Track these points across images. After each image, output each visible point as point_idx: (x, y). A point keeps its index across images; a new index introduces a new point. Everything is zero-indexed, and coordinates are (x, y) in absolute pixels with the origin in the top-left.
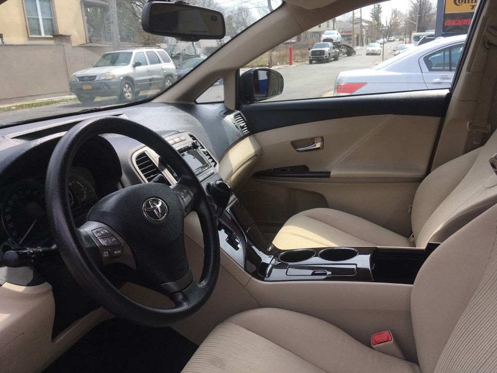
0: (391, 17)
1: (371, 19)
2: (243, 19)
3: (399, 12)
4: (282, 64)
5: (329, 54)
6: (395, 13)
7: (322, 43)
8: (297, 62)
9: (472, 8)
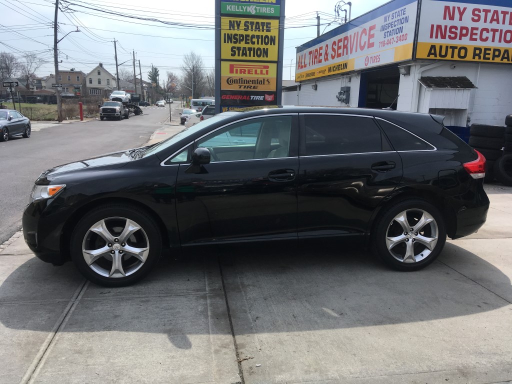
0: (167, 80)
1: (149, 81)
2: (6, 64)
3: (175, 77)
4: (71, 119)
5: (120, 112)
6: (171, 77)
7: (111, 101)
8: (87, 117)
9: (240, 88)
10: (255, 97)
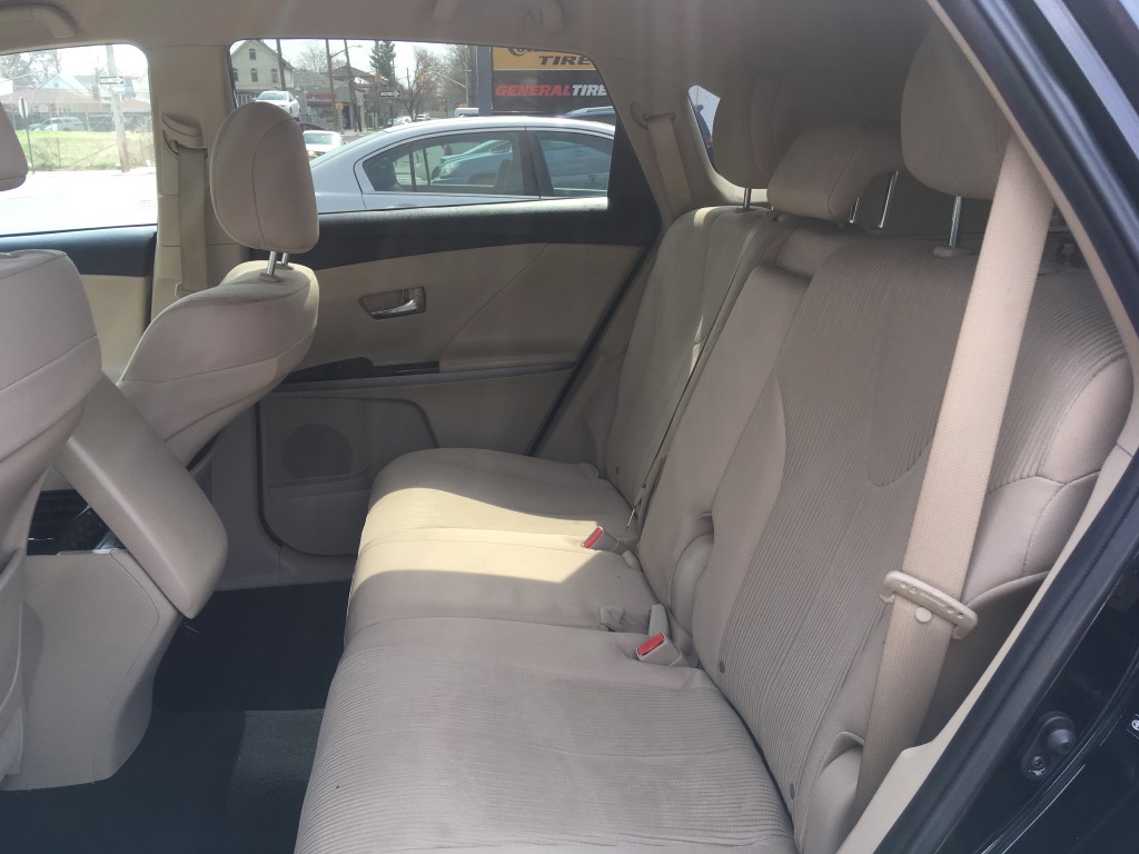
0: (415, 68)
6: (424, 61)
9: (544, 63)
10: (585, 86)
